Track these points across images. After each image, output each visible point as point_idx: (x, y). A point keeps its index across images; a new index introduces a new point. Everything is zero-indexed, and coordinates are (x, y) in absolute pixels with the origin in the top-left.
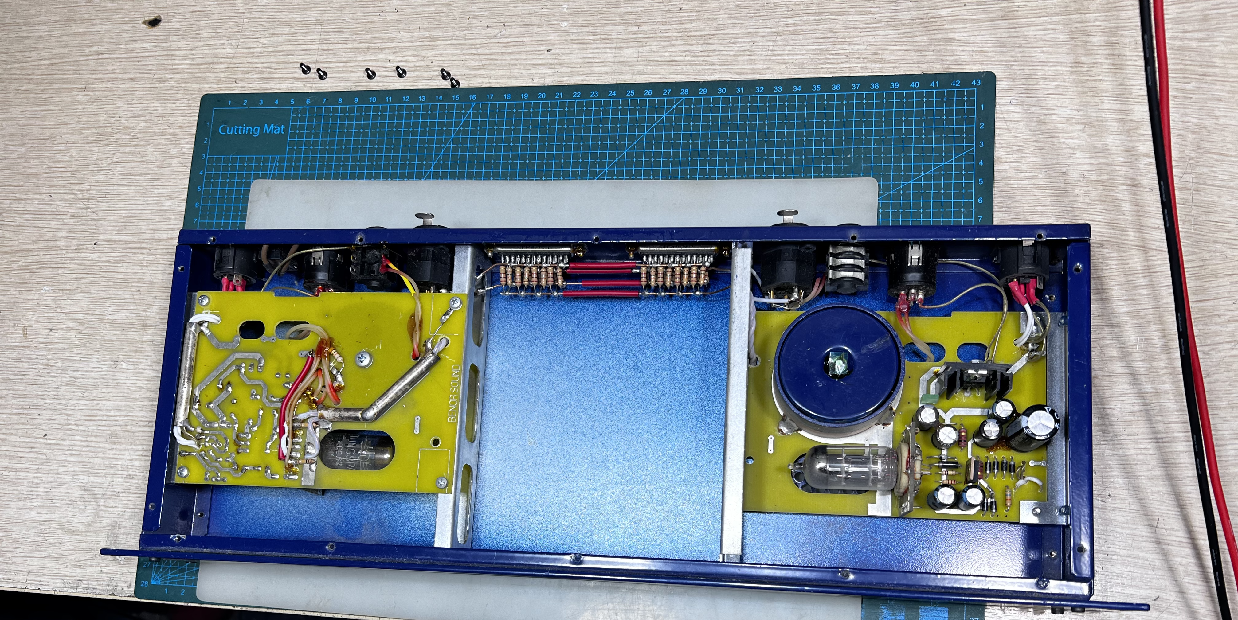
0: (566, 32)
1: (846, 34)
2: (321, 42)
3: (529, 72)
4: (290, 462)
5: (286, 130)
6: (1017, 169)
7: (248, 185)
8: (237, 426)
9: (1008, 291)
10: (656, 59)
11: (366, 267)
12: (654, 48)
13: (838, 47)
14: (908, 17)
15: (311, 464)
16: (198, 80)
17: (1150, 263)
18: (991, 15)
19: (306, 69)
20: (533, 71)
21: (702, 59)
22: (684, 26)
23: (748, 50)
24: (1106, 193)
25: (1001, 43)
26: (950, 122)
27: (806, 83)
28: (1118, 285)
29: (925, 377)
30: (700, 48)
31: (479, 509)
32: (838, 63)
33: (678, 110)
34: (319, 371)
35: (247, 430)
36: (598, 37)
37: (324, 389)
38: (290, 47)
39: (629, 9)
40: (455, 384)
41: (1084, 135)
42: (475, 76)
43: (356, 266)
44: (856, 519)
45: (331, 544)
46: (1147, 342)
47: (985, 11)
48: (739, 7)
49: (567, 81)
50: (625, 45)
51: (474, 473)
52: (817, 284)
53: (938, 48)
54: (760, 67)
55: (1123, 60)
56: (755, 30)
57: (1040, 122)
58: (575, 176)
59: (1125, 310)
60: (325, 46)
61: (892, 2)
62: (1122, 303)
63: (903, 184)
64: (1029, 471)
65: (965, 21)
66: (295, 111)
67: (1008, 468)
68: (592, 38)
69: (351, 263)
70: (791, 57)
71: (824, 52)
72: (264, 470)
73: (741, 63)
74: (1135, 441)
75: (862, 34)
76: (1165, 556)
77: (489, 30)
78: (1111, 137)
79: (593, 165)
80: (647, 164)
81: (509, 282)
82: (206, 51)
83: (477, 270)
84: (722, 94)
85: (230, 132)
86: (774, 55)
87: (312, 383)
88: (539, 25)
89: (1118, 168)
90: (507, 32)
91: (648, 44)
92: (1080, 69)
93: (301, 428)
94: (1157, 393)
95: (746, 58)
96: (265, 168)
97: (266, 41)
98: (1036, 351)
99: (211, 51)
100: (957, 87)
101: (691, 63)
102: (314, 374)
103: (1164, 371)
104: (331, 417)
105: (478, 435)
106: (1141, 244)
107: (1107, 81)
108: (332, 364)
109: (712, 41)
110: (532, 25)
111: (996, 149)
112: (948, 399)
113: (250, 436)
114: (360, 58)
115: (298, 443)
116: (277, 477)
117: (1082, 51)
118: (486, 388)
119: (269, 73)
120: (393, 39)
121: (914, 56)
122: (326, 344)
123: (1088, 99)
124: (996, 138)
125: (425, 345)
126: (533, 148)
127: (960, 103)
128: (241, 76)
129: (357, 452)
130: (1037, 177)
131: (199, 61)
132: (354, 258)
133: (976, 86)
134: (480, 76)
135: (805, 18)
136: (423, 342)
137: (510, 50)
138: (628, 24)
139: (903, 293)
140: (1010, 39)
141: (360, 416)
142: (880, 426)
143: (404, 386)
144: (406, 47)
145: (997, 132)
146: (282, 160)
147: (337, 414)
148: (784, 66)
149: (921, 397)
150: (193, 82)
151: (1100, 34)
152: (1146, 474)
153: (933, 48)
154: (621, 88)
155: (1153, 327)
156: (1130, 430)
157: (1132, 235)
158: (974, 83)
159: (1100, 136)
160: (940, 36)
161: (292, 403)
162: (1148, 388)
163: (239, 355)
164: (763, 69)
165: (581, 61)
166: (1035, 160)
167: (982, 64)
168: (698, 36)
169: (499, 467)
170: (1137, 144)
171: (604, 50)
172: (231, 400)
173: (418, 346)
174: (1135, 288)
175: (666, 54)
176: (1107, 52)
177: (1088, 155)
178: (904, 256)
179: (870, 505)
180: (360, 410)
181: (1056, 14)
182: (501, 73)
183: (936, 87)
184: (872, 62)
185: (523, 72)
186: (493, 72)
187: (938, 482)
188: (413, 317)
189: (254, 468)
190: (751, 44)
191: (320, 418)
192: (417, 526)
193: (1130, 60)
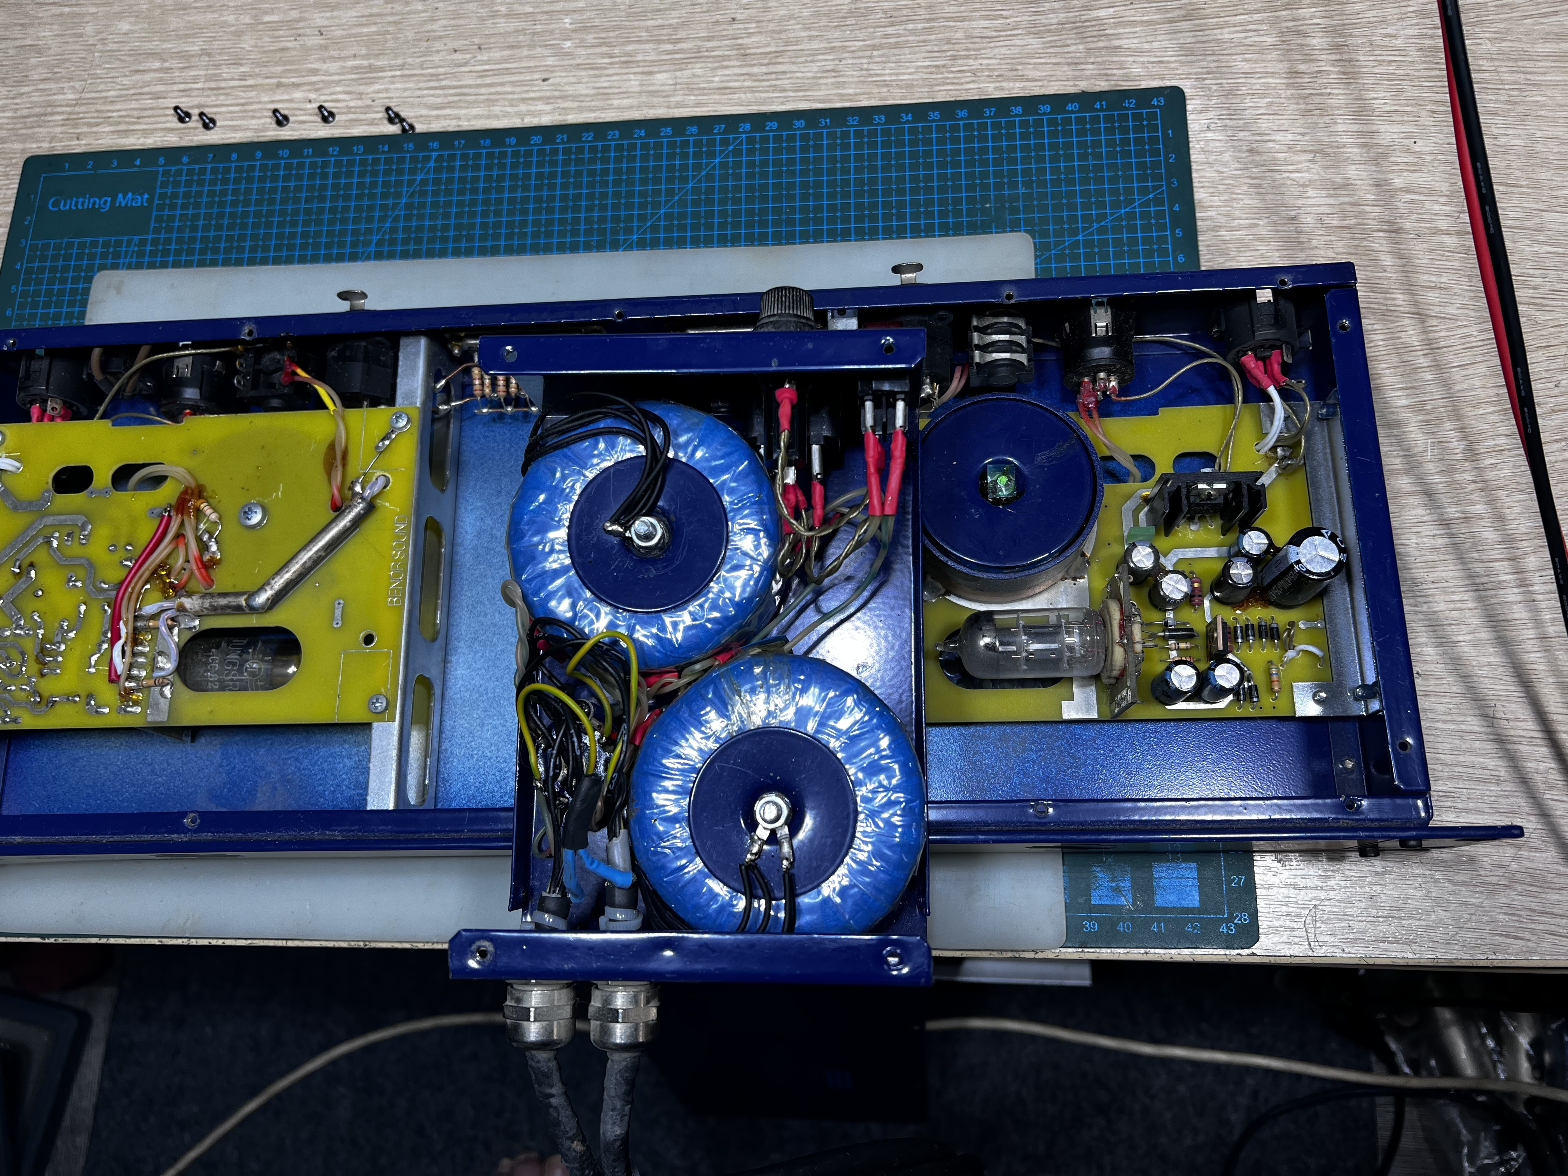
0: (568, 54)
1: (970, 46)
2: (208, 78)
3: (516, 109)
4: (127, 684)
5: (150, 201)
6: (1228, 216)
7: (89, 280)
8: (41, 632)
9: (1243, 372)
10: (702, 86)
11: (259, 377)
12: (699, 72)
13: (960, 62)
14: (1055, 21)
15: (163, 685)
16: (23, 139)
17: (1431, 335)
18: (1169, 15)
19: (183, 116)
20: (523, 108)
21: (768, 83)
22: (740, 41)
23: (833, 71)
24: (1356, 243)
25: (1187, 51)
26: (1126, 154)
27: (920, 110)
28: (1389, 368)
29: (1130, 505)
30: (764, 69)
31: (446, 750)
32: (962, 84)
33: (737, 152)
34: (181, 538)
35: (59, 638)
36: (616, 60)
37: (187, 566)
38: (162, 88)
39: (660, 22)
40: (399, 546)
41: (1316, 166)
42: (438, 117)
43: (244, 377)
44: (1043, 728)
45: (192, 815)
46: (1441, 444)
47: (1159, 10)
48: (816, 15)
49: (572, 118)
50: (656, 69)
51: (437, 691)
52: (957, 374)
53: (1099, 60)
54: (851, 91)
55: (1354, 66)
56: (840, 44)
57: (1251, 151)
58: (588, 247)
59: (1404, 402)
60: (213, 85)
61: (1031, 3)
62: (1399, 393)
63: (1068, 240)
64: (1299, 637)
65: (1133, 23)
66: (166, 173)
67: (1269, 633)
68: (607, 61)
69: (237, 372)
70: (894, 78)
71: (942, 70)
72: (84, 702)
73: (824, 87)
74: (1444, 591)
75: (992, 45)
76: (1513, 761)
77: (458, 56)
78: (1353, 167)
79: (614, 232)
80: (695, 227)
81: (487, 390)
82: (34, 99)
83: (434, 374)
84: (799, 129)
85: (65, 205)
86: (870, 75)
87: (169, 556)
88: (528, 46)
89: (1368, 209)
90: (485, 56)
91: (690, 66)
92: (1299, 80)
93: (148, 630)
94: (1467, 519)
95: (830, 80)
96: (117, 255)
97: (125, 81)
98: (1289, 458)
99: (43, 98)
100: (1132, 109)
101: (752, 90)
102: (170, 542)
103: (1472, 487)
104: (197, 608)
105: (443, 632)
106: (1416, 310)
107: (1338, 94)
108: (202, 526)
109: (780, 60)
110: (520, 47)
111: (1195, 190)
112: (1167, 535)
113: (63, 647)
114: (266, 99)
115: (142, 654)
116: (106, 710)
117: (1299, 57)
118: (456, 558)
119: (129, 123)
120: (315, 72)
121: (1068, 71)
122: (192, 494)
123: (1315, 119)
124: (1194, 175)
125: (351, 488)
126: (524, 212)
127: (1138, 129)
128: (85, 129)
129: (242, 665)
130: (1256, 225)
131: (25, 112)
132: (241, 365)
133: (1157, 107)
134: (445, 117)
135: (911, 26)
136: (348, 484)
137: (488, 81)
138: (659, 42)
139: (1086, 380)
140: (1197, 45)
141: (244, 603)
142: (1069, 581)
143: (317, 552)
144: (334, 82)
145: (1194, 167)
146: (143, 242)
147: (207, 603)
148: (885, 90)
149: (1126, 534)
150: (13, 142)
151: (1321, 34)
152: (1467, 637)
153: (1092, 60)
154: (653, 125)
155: (1448, 425)
156: (1435, 575)
157: (1400, 298)
158: (1155, 102)
159: (1337, 167)
160: (1101, 44)
161: (133, 589)
162: (1452, 512)
163: (49, 520)
164: (857, 94)
165: (592, 92)
166: (1250, 202)
167: (1163, 79)
168: (761, 54)
169: (477, 680)
170: (1391, 176)
171: (625, 77)
172: (34, 590)
173: (340, 490)
174: (1415, 370)
175: (716, 79)
176: (1333, 57)
177: (1324, 193)
178: (1086, 325)
179: (1065, 704)
180: (243, 594)
181: (1258, 11)
182: (475, 111)
183: (1102, 110)
184: (1008, 80)
185: (509, 109)
186: (463, 112)
187: (1164, 661)
188: (332, 447)
189: (68, 699)
190: (837, 62)
191: (178, 610)
192: (346, 783)
193: (1366, 67)
